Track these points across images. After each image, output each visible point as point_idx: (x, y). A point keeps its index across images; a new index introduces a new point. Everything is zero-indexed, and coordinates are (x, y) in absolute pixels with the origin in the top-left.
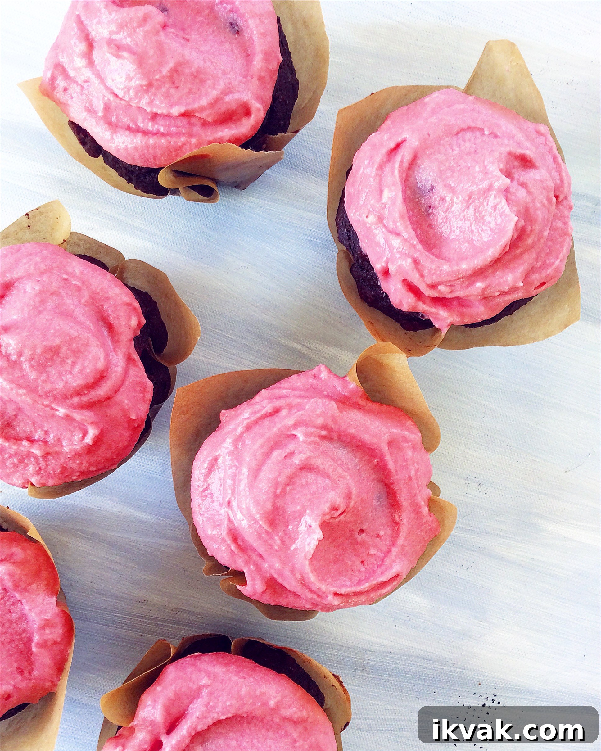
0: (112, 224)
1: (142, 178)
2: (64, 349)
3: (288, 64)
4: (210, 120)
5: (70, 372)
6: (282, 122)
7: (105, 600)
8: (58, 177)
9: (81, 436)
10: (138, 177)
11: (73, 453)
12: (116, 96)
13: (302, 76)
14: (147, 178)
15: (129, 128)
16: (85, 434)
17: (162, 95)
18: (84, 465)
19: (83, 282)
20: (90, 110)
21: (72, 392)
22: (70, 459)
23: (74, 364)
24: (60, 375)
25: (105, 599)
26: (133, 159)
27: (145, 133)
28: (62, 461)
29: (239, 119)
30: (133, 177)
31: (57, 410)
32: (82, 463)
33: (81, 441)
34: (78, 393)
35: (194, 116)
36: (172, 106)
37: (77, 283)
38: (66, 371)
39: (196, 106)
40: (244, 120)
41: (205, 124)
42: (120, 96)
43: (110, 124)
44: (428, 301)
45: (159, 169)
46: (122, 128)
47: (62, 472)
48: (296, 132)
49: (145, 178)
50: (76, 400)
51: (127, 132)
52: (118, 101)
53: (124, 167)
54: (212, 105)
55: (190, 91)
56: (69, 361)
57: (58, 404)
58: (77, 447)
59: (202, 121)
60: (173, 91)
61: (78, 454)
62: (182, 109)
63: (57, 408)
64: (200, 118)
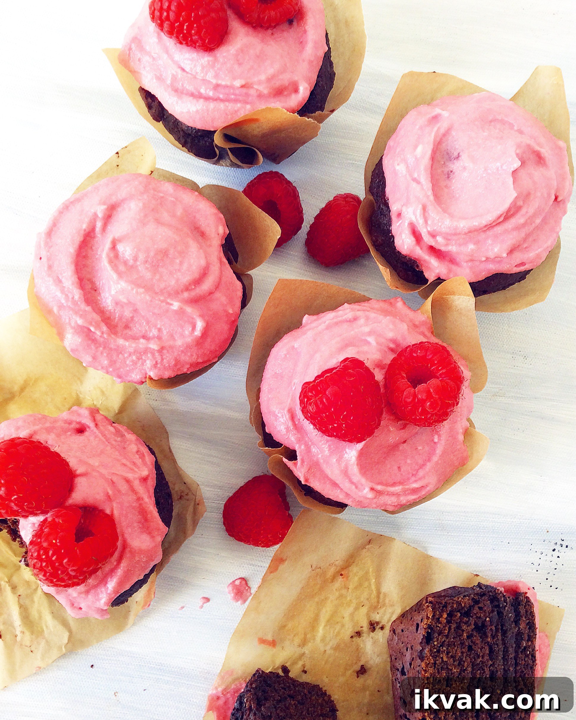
0: (181, 166)
1: (196, 141)
2: (172, 251)
3: (328, 57)
4: (266, 92)
5: (179, 270)
6: (319, 104)
7: (208, 491)
8: (131, 131)
9: (190, 329)
10: (193, 139)
11: (185, 346)
12: (183, 70)
13: (338, 69)
14: (201, 141)
15: (192, 95)
16: (194, 328)
17: (227, 70)
18: (194, 357)
19: (176, 199)
20: (160, 78)
21: (182, 287)
22: (182, 351)
23: (181, 263)
24: (171, 273)
25: (207, 489)
26: (194, 121)
27: (207, 99)
28: (176, 354)
29: (289, 95)
30: (189, 140)
31: (172, 304)
32: (192, 355)
33: (192, 334)
34: (187, 289)
35: (252, 87)
36: (234, 79)
37: (172, 199)
38: (176, 270)
39: (256, 79)
40: (293, 96)
41: (260, 96)
42: (188, 71)
43: (176, 90)
44: (425, 248)
45: (215, 132)
46: (186, 94)
47: (176, 365)
48: (332, 111)
49: (199, 142)
50: (186, 295)
51: (191, 98)
52: (185, 74)
53: (182, 130)
54: (269, 80)
55: (252, 68)
56: (178, 261)
57: (172, 299)
58: (189, 340)
59: (258, 92)
60: (236, 67)
61: (188, 347)
62: (243, 82)
63: (171, 302)
64: (257, 90)
